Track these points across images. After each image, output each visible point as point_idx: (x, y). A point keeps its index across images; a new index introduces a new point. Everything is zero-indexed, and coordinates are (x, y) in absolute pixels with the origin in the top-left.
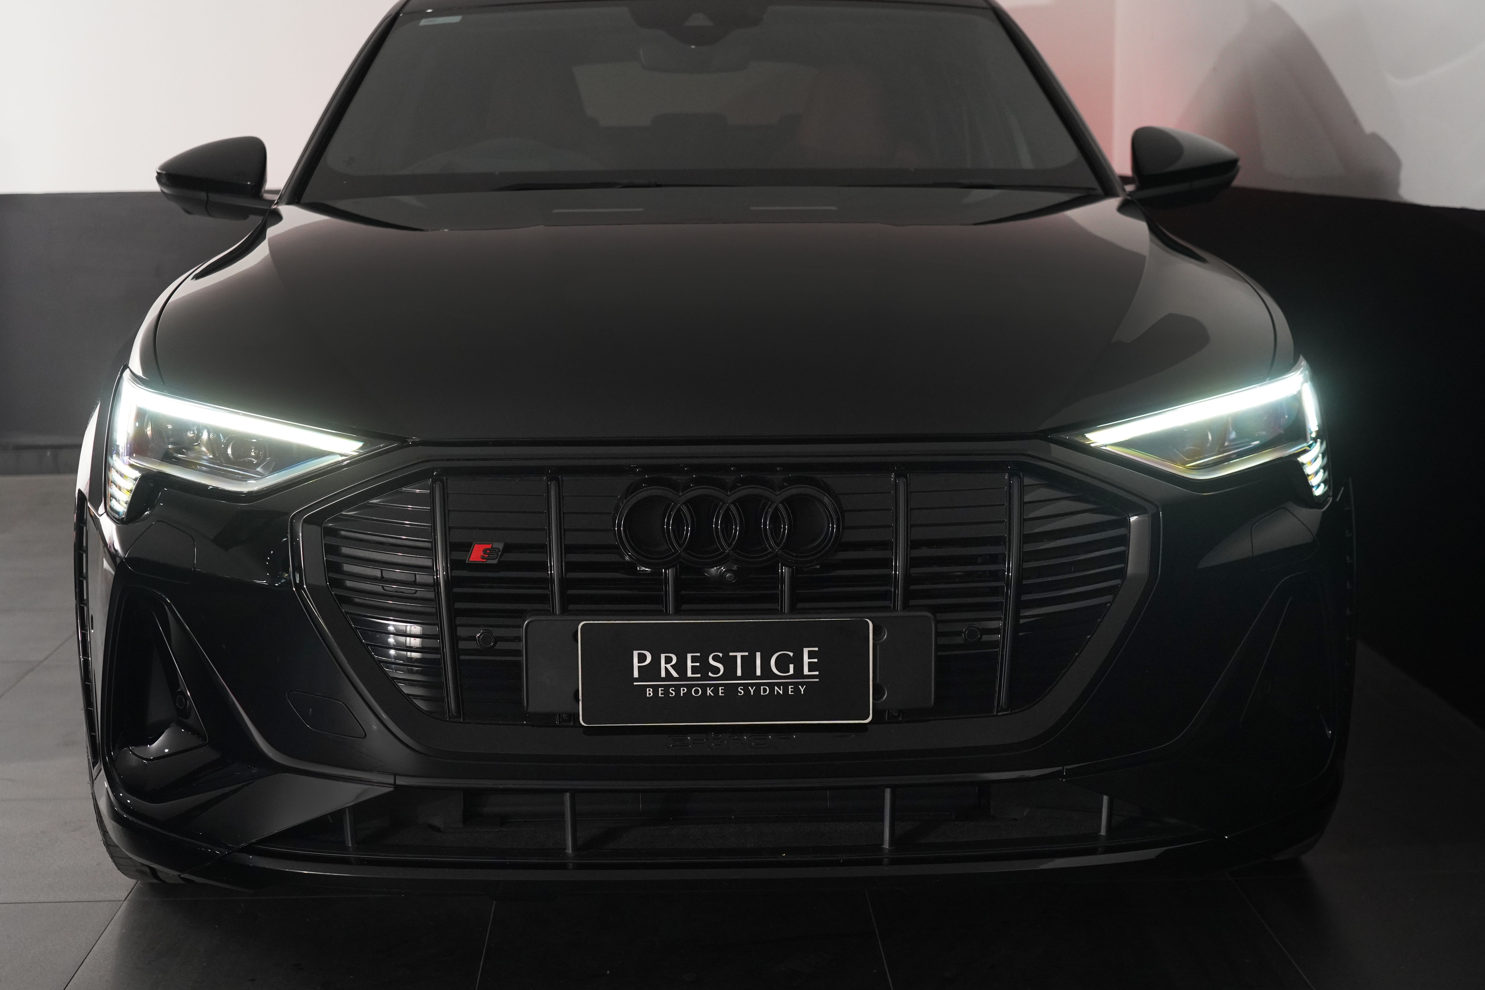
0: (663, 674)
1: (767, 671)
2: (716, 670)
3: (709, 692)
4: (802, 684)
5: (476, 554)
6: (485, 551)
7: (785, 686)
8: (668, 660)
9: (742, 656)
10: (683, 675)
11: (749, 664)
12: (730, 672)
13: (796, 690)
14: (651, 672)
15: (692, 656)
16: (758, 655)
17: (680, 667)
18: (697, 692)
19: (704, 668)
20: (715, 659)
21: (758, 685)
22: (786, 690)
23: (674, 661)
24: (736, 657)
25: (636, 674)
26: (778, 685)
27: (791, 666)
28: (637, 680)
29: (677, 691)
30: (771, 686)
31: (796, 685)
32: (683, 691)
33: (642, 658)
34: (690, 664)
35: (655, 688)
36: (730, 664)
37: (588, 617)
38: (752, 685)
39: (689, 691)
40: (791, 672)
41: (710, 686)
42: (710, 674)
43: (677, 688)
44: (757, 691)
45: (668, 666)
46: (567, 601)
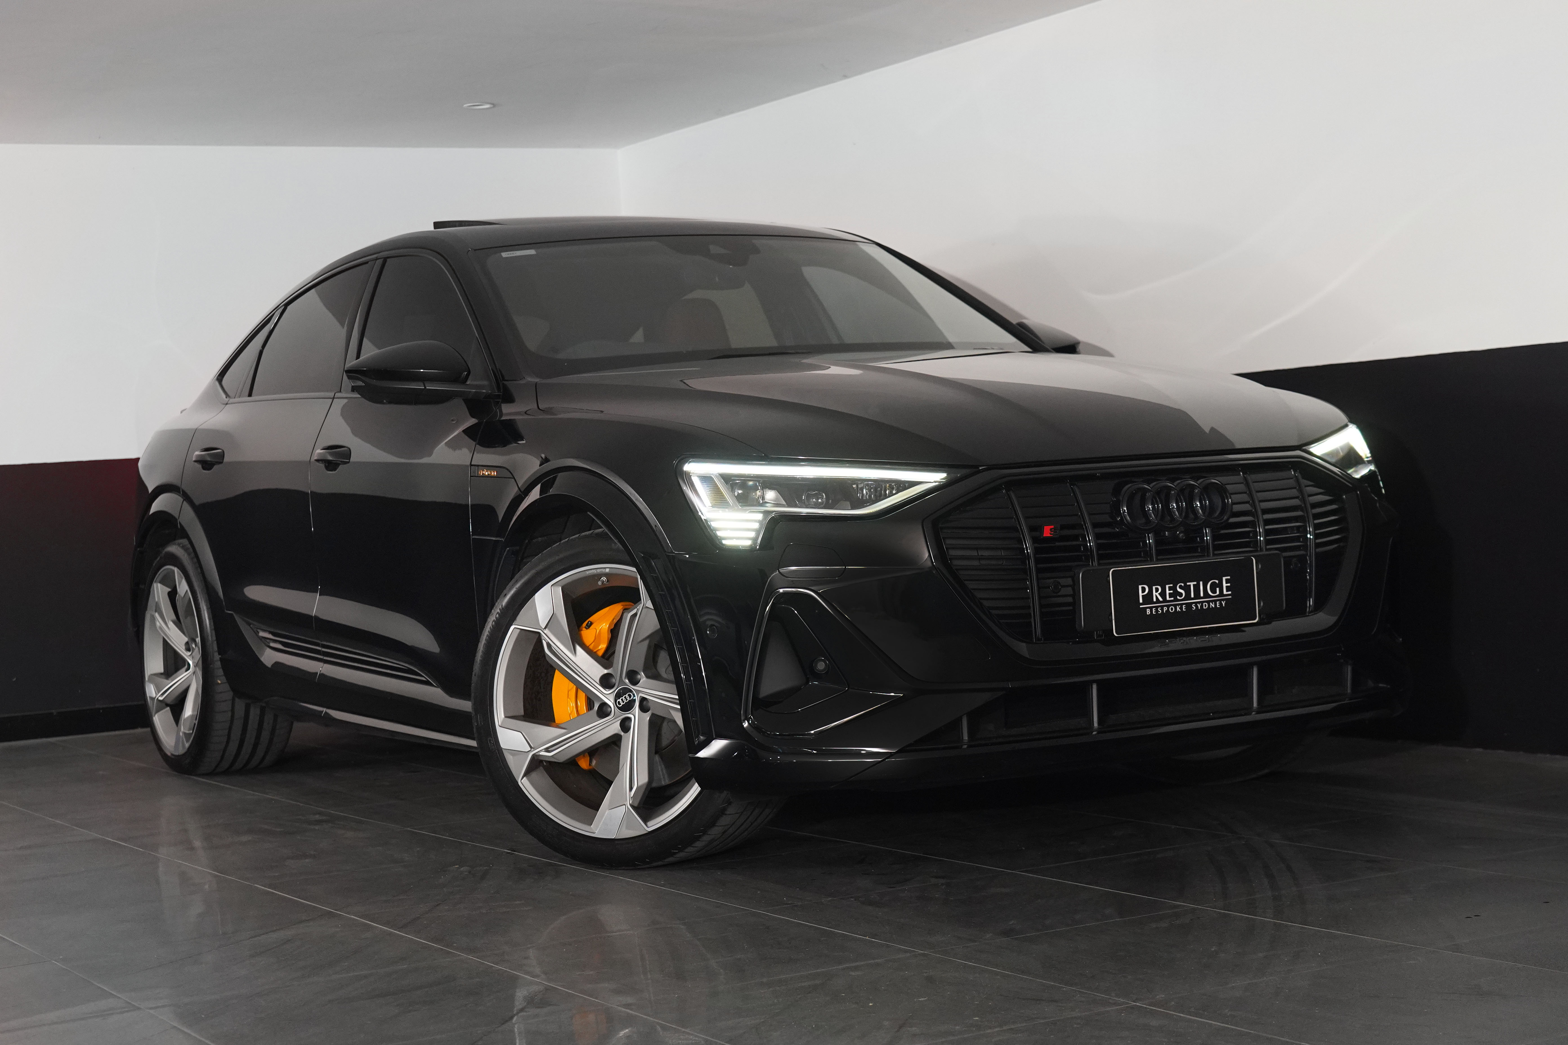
0: (1155, 600)
1: (1206, 595)
2: (1181, 595)
3: (1178, 609)
4: (1223, 600)
5: (1047, 532)
6: (1051, 529)
7: (1215, 601)
8: (1157, 590)
9: (1194, 585)
10: (1165, 600)
11: (1197, 588)
12: (1188, 597)
13: (1221, 604)
14: (1148, 598)
15: (1169, 587)
16: (1201, 583)
17: (1163, 594)
18: (1172, 609)
19: (1175, 594)
20: (1181, 587)
21: (1202, 602)
22: (1216, 605)
23: (1160, 591)
24: (1190, 585)
25: (1141, 601)
26: (1212, 601)
27: (1218, 589)
28: (1142, 604)
29: (1162, 610)
30: (1208, 602)
31: (1220, 600)
32: (1165, 609)
33: (1144, 590)
34: (1168, 592)
35: (1151, 608)
36: (1187, 589)
37: (1115, 566)
38: (1199, 602)
39: (1168, 609)
40: (1218, 593)
41: (1178, 605)
42: (1178, 597)
43: (1162, 607)
44: (1202, 606)
45: (1157, 594)
46: (1101, 557)
